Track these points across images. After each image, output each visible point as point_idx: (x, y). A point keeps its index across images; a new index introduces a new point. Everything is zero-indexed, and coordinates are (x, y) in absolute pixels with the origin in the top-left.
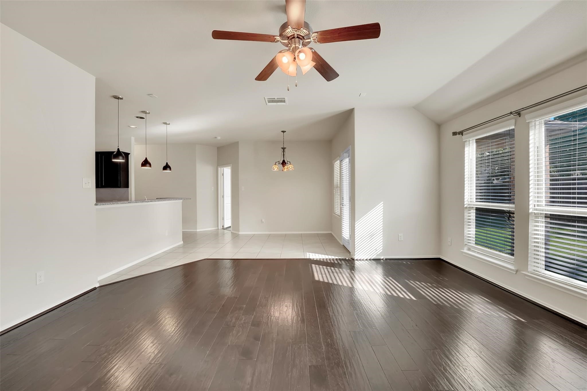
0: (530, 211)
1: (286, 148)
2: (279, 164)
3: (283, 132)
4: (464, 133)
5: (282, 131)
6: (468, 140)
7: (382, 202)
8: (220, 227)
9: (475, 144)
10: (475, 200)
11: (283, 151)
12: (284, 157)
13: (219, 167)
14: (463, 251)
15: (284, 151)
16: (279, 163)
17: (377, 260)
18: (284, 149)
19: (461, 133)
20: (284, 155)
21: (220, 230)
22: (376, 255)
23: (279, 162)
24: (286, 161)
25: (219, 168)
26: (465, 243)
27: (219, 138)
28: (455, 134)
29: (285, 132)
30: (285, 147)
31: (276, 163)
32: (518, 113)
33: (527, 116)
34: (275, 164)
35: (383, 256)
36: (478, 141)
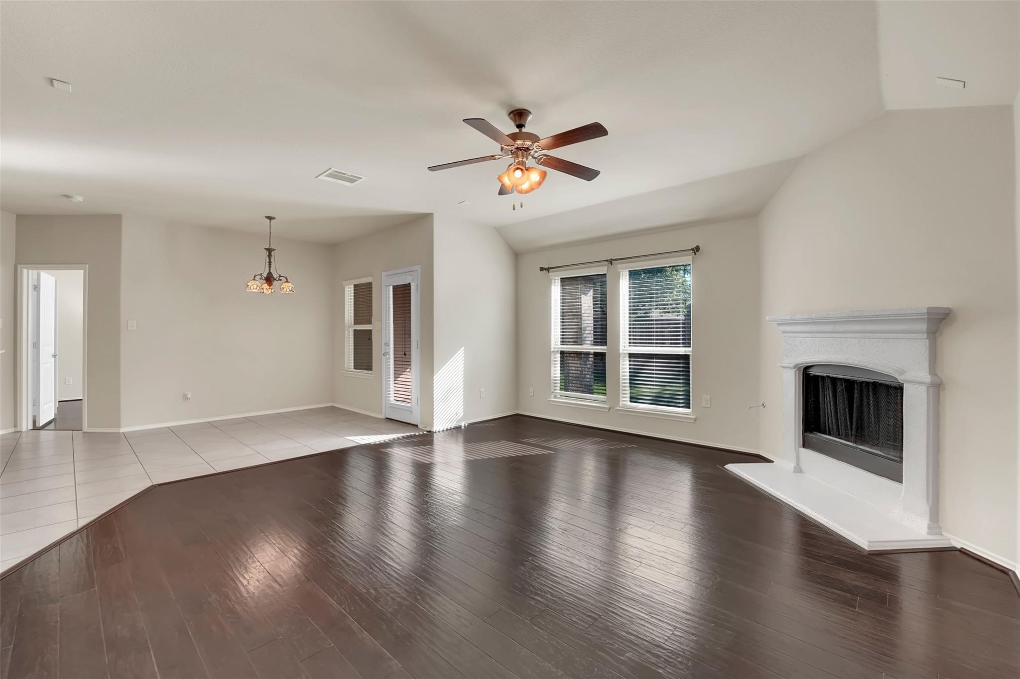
0: (620, 352)
1: (275, 250)
2: (260, 279)
3: (270, 218)
4: (550, 270)
5: (267, 217)
6: (554, 278)
7: (463, 348)
8: (26, 425)
9: (560, 283)
10: (560, 343)
11: (268, 256)
12: (270, 267)
13: (26, 268)
14: (550, 399)
15: (270, 256)
16: (260, 277)
17: (458, 428)
18: (270, 251)
19: (548, 269)
20: (270, 263)
21: (24, 435)
22: (456, 422)
23: (261, 275)
24: (275, 276)
25: (25, 271)
26: (552, 391)
27: (79, 199)
28: (542, 269)
29: (275, 218)
30: (273, 248)
31: (255, 277)
32: (611, 262)
33: (619, 266)
34: (254, 279)
35: (464, 421)
36: (563, 280)
